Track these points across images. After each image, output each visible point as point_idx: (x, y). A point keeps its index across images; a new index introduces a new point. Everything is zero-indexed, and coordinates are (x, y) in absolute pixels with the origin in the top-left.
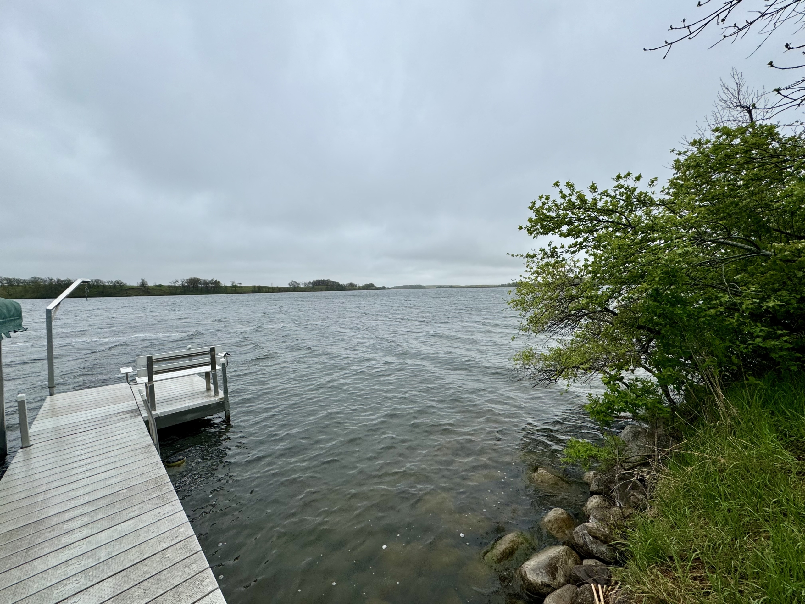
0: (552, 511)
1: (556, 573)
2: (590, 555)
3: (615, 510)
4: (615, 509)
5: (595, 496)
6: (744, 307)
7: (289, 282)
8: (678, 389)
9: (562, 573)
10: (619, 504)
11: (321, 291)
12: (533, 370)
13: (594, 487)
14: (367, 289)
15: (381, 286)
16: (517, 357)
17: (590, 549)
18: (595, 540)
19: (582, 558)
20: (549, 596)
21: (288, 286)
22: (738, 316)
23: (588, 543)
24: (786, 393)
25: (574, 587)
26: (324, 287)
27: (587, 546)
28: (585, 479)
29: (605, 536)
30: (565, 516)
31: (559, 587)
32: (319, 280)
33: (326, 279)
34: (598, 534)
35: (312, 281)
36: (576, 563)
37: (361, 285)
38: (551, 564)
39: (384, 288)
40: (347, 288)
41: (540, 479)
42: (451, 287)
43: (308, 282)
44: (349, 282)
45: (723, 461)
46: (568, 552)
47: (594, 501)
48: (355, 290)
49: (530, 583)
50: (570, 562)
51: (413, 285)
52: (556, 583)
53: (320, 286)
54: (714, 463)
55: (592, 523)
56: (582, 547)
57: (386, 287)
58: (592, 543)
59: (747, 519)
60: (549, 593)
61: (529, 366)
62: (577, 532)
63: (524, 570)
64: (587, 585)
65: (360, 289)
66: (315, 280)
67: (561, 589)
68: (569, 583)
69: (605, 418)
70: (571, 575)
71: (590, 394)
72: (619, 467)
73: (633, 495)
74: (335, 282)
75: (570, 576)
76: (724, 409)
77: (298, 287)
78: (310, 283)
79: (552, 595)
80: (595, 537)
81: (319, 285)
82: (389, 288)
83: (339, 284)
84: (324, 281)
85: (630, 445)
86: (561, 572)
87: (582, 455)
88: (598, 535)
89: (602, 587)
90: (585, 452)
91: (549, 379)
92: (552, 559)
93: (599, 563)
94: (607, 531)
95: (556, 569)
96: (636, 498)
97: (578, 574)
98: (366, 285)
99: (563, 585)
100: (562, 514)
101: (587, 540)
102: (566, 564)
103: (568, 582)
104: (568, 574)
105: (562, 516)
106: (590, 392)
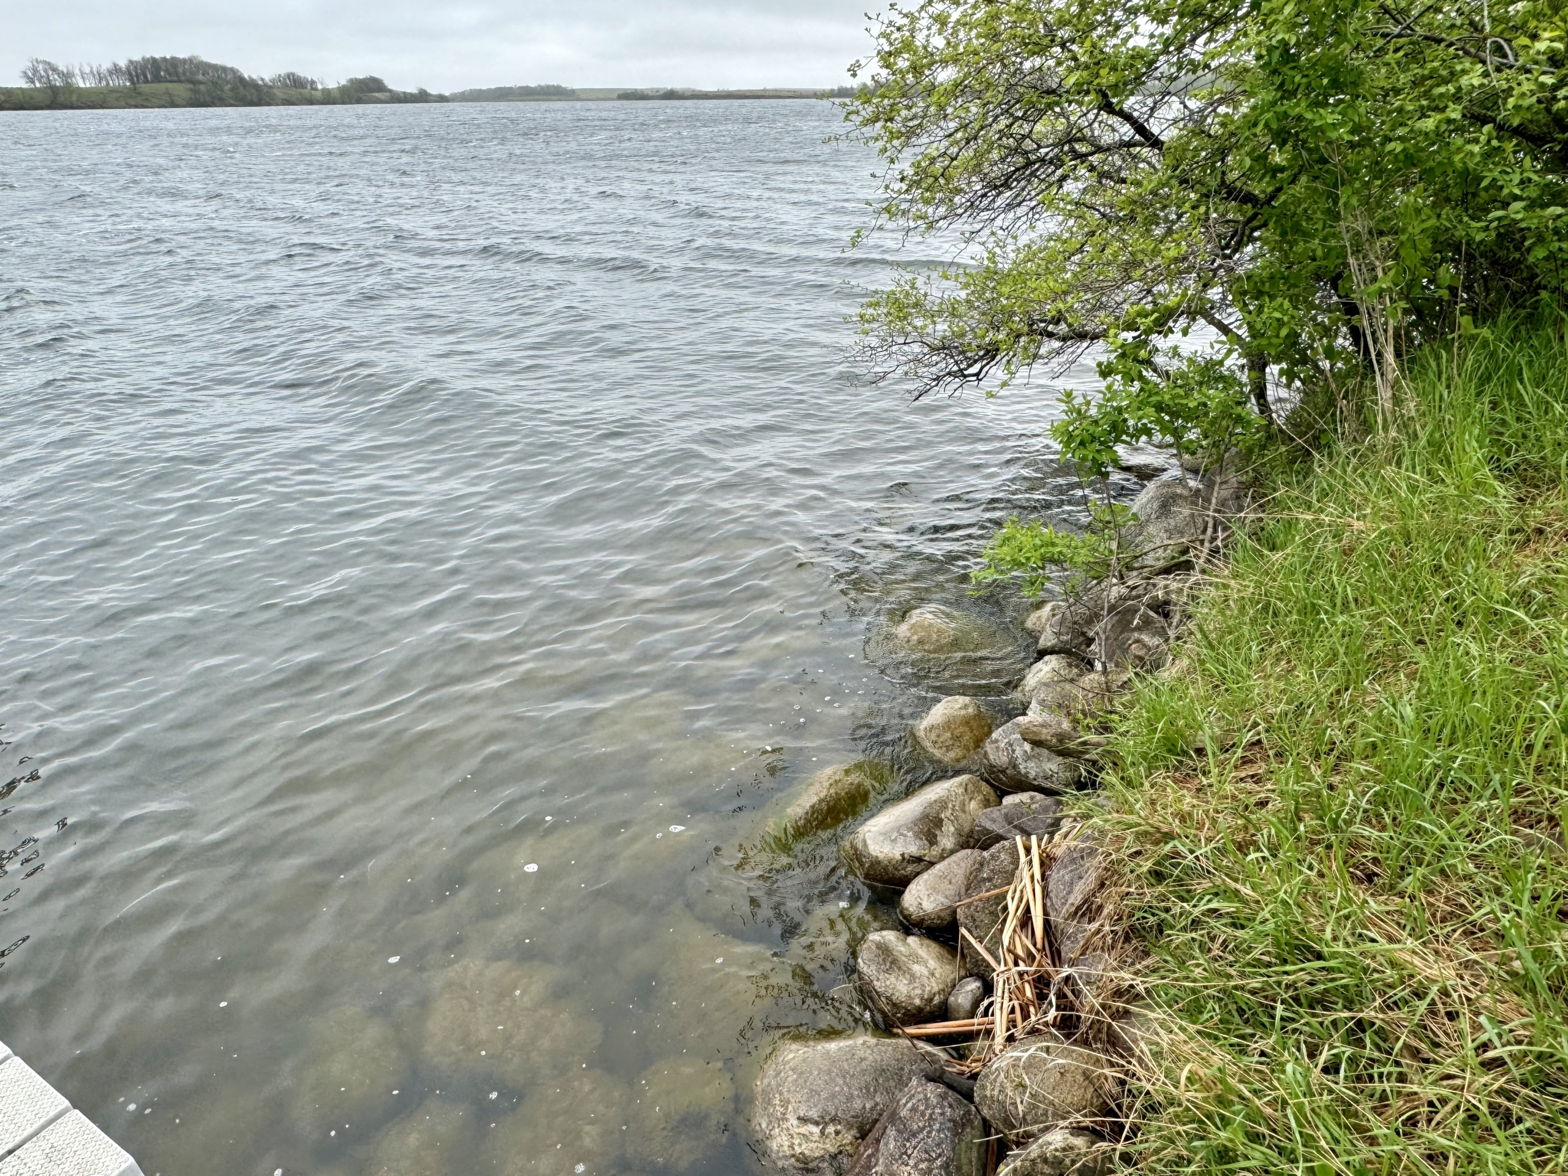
0: (939, 705)
1: (938, 832)
2: (1021, 785)
3: (1092, 679)
4: (1092, 676)
5: (1047, 658)
6: (1511, 102)
7: (26, 65)
8: (1291, 375)
9: (952, 829)
10: (1104, 664)
11: (173, 105)
12: (916, 348)
13: (1047, 639)
14: (359, 101)
15: (412, 89)
16: (871, 311)
17: (1023, 771)
18: (1037, 750)
19: (1002, 794)
20: (915, 882)
21: (24, 84)
22: (1489, 134)
23: (1020, 761)
24: (1538, 353)
25: (977, 852)
26: (181, 90)
27: (1015, 766)
28: (1029, 624)
29: (1062, 737)
30: (971, 710)
31: (942, 858)
32: (154, 60)
33: (182, 54)
34: (1045, 734)
35: (123, 64)
36: (987, 803)
37: (332, 85)
38: (927, 816)
39: (422, 97)
40: (279, 94)
41: (915, 637)
42: (670, 95)
43: (106, 65)
44: (283, 71)
45: (1358, 525)
46: (970, 786)
47: (1047, 668)
48: (311, 102)
49: (876, 863)
50: (973, 805)
51: (532, 85)
52: (935, 851)
53: (162, 86)
54: (1337, 536)
55: (1034, 716)
56: (1003, 772)
57: (433, 91)
58: (1028, 758)
59: (1379, 643)
60: (918, 874)
61: (907, 335)
62: (997, 741)
63: (861, 836)
64: (1006, 843)
65: (329, 98)
66: (137, 58)
67: (946, 862)
68: (968, 847)
69: (1097, 456)
70: (972, 831)
71: (1069, 394)
72: (1114, 581)
73: (1137, 641)
74: (224, 69)
75: (970, 834)
76: (1388, 405)
77: (69, 88)
78: (116, 70)
79: (925, 876)
80: (1037, 743)
81: (157, 79)
82: (441, 99)
83: (242, 80)
84: (174, 62)
85: (1151, 529)
86: (949, 828)
87: (1028, 559)
88: (1043, 737)
89: (1040, 840)
90: (1036, 548)
91: (961, 374)
92: (931, 805)
93: (1039, 796)
94: (1066, 725)
95: (938, 823)
96: (1145, 645)
97: (989, 825)
98: (352, 81)
99: (952, 852)
100: (966, 707)
101: (1018, 752)
102: (964, 811)
103: (964, 845)
104: (966, 830)
105: (963, 712)
106: (1069, 388)
